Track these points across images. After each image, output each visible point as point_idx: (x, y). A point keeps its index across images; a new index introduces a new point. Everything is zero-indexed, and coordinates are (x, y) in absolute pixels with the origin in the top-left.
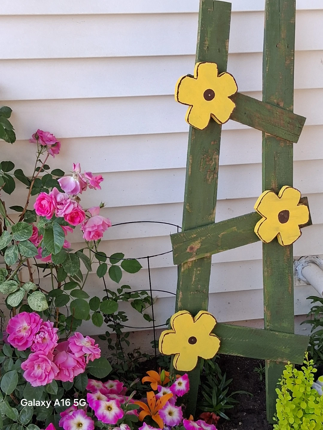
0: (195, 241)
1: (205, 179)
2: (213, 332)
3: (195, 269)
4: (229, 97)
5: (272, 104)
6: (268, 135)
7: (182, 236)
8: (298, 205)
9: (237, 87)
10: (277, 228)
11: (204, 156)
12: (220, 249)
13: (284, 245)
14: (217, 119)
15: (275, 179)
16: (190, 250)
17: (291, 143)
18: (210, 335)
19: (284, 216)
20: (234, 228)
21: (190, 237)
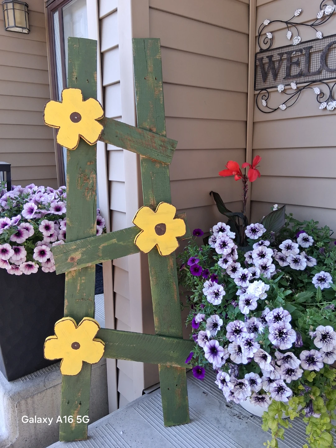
0: (75, 252)
2: (96, 337)
3: (79, 279)
4: (96, 120)
5: (145, 129)
6: (144, 158)
7: (62, 247)
8: (174, 219)
11: (81, 175)
12: (101, 260)
13: (162, 255)
14: (86, 139)
15: (154, 197)
16: (71, 260)
17: (166, 165)
18: (93, 340)
19: (161, 229)
20: (114, 241)
21: (70, 248)
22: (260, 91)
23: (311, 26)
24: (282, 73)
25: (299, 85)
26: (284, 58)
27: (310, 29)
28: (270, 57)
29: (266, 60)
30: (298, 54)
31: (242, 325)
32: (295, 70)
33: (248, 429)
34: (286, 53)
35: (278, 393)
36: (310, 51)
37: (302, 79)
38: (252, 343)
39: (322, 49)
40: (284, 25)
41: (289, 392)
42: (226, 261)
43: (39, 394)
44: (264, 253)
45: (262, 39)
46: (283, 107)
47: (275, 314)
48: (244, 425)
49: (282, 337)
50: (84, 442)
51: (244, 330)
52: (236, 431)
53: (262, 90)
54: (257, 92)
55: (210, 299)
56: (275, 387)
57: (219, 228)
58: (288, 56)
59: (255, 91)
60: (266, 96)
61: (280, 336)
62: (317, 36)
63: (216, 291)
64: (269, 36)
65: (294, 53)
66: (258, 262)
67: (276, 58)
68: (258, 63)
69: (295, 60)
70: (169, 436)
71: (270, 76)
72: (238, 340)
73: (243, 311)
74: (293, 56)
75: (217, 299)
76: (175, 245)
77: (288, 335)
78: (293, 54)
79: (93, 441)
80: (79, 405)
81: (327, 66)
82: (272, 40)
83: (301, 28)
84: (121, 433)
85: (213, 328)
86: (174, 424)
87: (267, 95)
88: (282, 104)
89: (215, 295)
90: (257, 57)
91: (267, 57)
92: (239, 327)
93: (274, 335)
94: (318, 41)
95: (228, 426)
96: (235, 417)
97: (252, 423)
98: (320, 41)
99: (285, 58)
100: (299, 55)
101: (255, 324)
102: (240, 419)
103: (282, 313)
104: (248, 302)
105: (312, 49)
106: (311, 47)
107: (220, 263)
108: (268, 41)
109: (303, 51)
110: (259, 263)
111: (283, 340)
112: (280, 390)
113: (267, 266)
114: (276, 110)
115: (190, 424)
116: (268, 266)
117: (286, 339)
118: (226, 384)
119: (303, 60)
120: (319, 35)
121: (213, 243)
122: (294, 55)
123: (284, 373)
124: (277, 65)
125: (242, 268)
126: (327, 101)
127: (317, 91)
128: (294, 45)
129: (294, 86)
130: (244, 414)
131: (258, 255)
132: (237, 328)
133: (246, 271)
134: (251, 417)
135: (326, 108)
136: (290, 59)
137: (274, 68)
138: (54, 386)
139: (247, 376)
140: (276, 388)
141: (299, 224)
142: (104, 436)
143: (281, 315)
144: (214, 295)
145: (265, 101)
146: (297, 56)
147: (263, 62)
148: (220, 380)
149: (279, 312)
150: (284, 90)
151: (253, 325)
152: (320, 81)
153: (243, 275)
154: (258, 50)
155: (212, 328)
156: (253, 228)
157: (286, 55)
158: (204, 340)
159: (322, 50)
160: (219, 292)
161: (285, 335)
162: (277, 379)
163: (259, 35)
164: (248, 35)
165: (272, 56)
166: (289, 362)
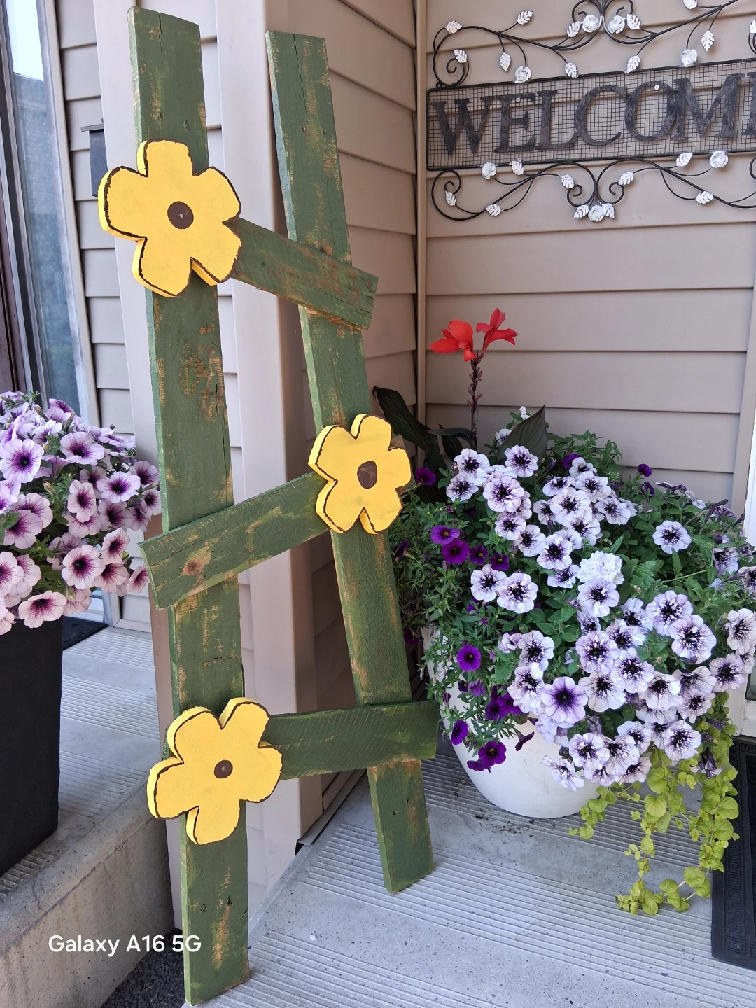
0: (198, 549)
1: (200, 412)
2: (263, 739)
3: (206, 612)
4: (225, 223)
5: (312, 247)
6: (314, 315)
7: (167, 541)
8: (389, 450)
9: (240, 202)
10: (359, 500)
11: (189, 359)
12: (253, 560)
13: (375, 531)
14: (206, 271)
15: (339, 404)
16: (190, 571)
17: (357, 330)
18: (259, 747)
19: (368, 475)
20: (276, 511)
21: (186, 542)
22: (439, 172)
23: (556, 49)
24: (491, 137)
25: (528, 167)
26: (494, 107)
27: (551, 56)
28: (462, 103)
29: (451, 108)
30: (525, 104)
31: (603, 637)
32: (518, 136)
33: (541, 847)
34: (499, 98)
35: (675, 746)
36: (553, 101)
37: (534, 155)
38: (637, 665)
39: (577, 99)
40: (494, 40)
41: (696, 740)
42: (509, 526)
43: (32, 932)
44: (572, 500)
45: (442, 61)
46: (495, 210)
47: (663, 606)
48: (530, 843)
49: (691, 642)
50: (245, 987)
51: (612, 646)
52: (523, 856)
53: (446, 170)
54: (435, 174)
55: (507, 604)
56: (671, 738)
57: (466, 461)
58: (504, 106)
59: (429, 172)
60: (453, 185)
61: (689, 641)
62: (567, 72)
63: (514, 586)
64: (461, 57)
65: (518, 100)
66: (566, 518)
67: (476, 105)
68: (433, 111)
69: (520, 114)
70: (411, 908)
71: (463, 143)
72: (603, 666)
73: (593, 612)
74: (514, 105)
75: (522, 601)
76: (396, 506)
77: (701, 636)
78: (514, 101)
79: (263, 976)
80: (228, 907)
81: (586, 132)
82: (466, 66)
83: (529, 50)
84: (313, 938)
85: (530, 659)
86: (407, 883)
87: (456, 182)
88: (493, 204)
89: (513, 596)
90: (431, 98)
91: (456, 101)
92: (598, 643)
93: (681, 641)
94: (569, 82)
95: (504, 850)
96: (505, 831)
97: (539, 833)
98: (573, 82)
99: (496, 109)
100: (527, 106)
101: (620, 633)
102: (515, 832)
103: (676, 601)
104: (597, 595)
105: (557, 96)
106: (555, 92)
107: (499, 530)
108: (456, 68)
109: (537, 98)
110: (570, 520)
111: (695, 646)
112: (680, 738)
113: (584, 523)
114: (477, 214)
115: (435, 872)
116: (587, 525)
117: (699, 645)
118: (591, 755)
119: (536, 116)
120: (571, 70)
121: (455, 493)
122: (517, 105)
123: (687, 706)
124: (477, 120)
125: (543, 535)
126: (590, 203)
127: (568, 182)
128: (517, 83)
129: (518, 168)
130: (517, 822)
131: (562, 505)
132: (595, 646)
133: (556, 539)
134: (532, 822)
135: (587, 215)
136: (506, 112)
137: (470, 127)
138: (60, 902)
139: (622, 729)
140: (673, 738)
141: (563, 442)
142: (281, 958)
143: (673, 605)
144: (511, 594)
145: (454, 194)
146: (524, 106)
147: (446, 110)
148: (579, 750)
149: (669, 599)
150: (497, 174)
151: (616, 635)
152: (575, 162)
153: (550, 546)
154: (432, 84)
155: (527, 659)
156: (518, 456)
157: (498, 102)
158: (521, 685)
159: (579, 101)
160: (520, 586)
161: (695, 637)
162: (669, 721)
163: (436, 52)
164: (414, 49)
165: (467, 100)
166: (691, 687)
